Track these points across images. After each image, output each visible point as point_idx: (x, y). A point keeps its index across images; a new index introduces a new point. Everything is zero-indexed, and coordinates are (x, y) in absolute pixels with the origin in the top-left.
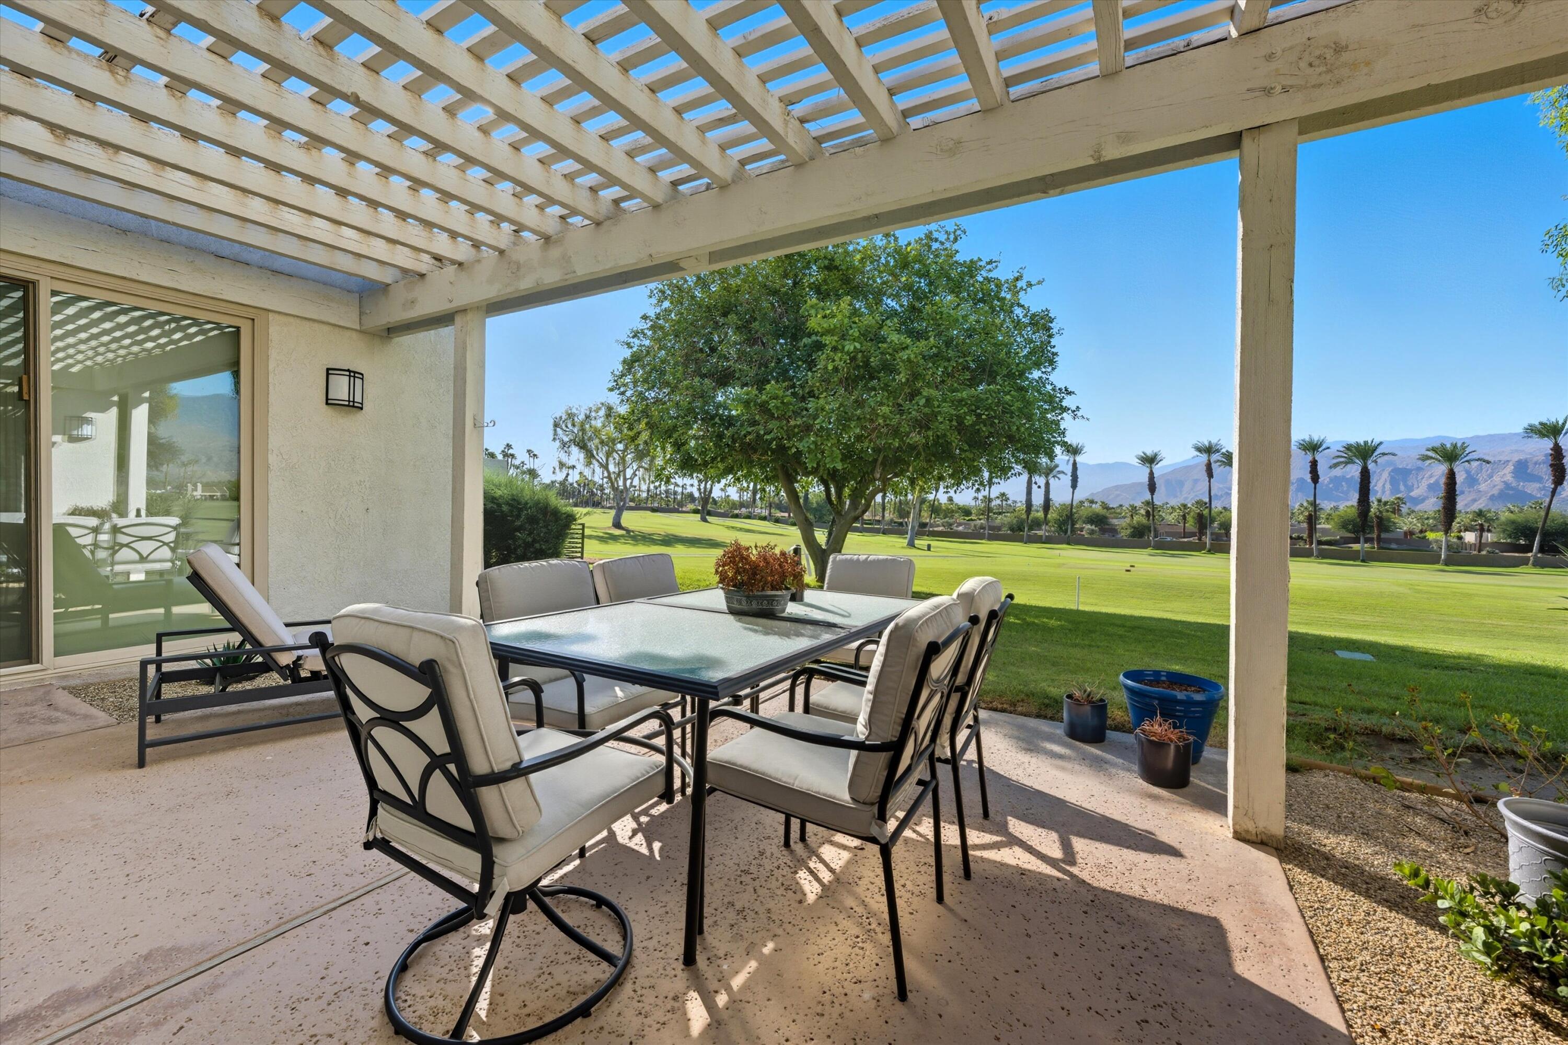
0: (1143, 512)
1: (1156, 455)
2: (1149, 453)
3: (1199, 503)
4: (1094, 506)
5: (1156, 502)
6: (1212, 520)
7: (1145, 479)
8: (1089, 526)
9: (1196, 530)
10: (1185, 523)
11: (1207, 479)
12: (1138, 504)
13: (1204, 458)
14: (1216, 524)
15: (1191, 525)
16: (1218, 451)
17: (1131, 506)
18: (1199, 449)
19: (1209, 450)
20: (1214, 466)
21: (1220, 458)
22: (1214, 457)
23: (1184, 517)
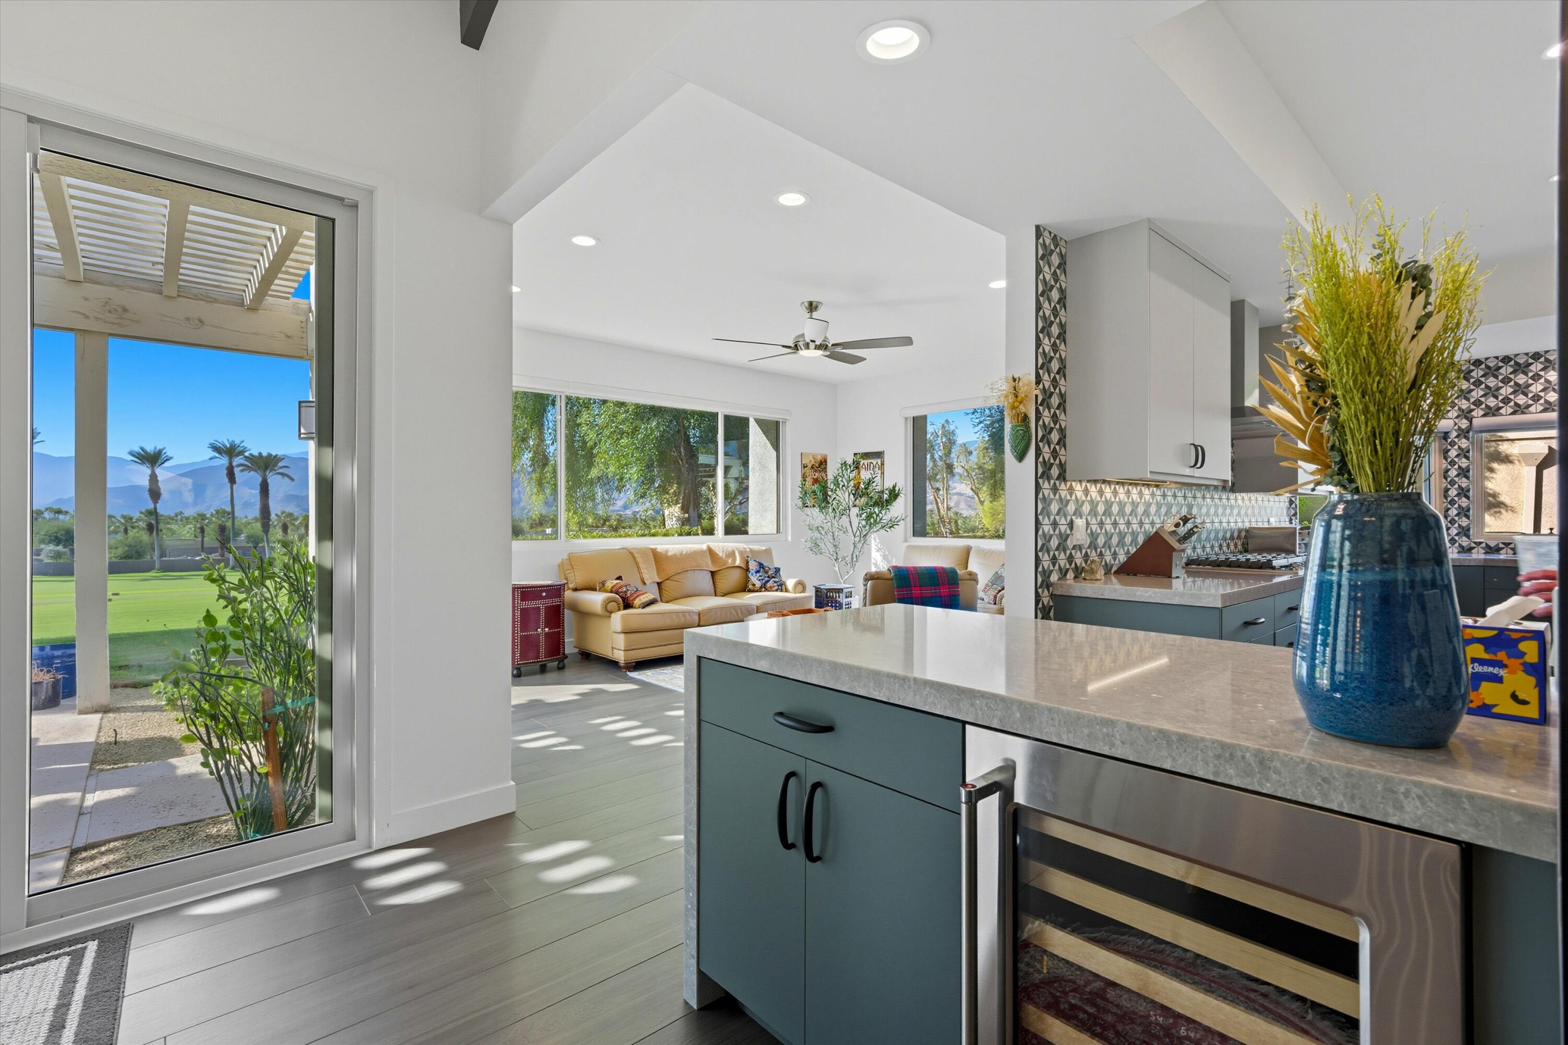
0: (142, 524)
1: (160, 452)
2: (150, 448)
3: (220, 513)
4: (61, 517)
5: (161, 510)
6: (237, 534)
7: (145, 482)
8: (51, 547)
9: (217, 544)
10: (203, 537)
11: (229, 485)
12: (136, 515)
13: (224, 461)
14: (242, 537)
15: (211, 539)
16: (241, 453)
17: (124, 517)
18: (216, 448)
19: (231, 451)
20: (237, 471)
21: (242, 461)
22: (237, 461)
23: (202, 530)
